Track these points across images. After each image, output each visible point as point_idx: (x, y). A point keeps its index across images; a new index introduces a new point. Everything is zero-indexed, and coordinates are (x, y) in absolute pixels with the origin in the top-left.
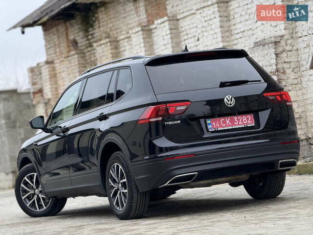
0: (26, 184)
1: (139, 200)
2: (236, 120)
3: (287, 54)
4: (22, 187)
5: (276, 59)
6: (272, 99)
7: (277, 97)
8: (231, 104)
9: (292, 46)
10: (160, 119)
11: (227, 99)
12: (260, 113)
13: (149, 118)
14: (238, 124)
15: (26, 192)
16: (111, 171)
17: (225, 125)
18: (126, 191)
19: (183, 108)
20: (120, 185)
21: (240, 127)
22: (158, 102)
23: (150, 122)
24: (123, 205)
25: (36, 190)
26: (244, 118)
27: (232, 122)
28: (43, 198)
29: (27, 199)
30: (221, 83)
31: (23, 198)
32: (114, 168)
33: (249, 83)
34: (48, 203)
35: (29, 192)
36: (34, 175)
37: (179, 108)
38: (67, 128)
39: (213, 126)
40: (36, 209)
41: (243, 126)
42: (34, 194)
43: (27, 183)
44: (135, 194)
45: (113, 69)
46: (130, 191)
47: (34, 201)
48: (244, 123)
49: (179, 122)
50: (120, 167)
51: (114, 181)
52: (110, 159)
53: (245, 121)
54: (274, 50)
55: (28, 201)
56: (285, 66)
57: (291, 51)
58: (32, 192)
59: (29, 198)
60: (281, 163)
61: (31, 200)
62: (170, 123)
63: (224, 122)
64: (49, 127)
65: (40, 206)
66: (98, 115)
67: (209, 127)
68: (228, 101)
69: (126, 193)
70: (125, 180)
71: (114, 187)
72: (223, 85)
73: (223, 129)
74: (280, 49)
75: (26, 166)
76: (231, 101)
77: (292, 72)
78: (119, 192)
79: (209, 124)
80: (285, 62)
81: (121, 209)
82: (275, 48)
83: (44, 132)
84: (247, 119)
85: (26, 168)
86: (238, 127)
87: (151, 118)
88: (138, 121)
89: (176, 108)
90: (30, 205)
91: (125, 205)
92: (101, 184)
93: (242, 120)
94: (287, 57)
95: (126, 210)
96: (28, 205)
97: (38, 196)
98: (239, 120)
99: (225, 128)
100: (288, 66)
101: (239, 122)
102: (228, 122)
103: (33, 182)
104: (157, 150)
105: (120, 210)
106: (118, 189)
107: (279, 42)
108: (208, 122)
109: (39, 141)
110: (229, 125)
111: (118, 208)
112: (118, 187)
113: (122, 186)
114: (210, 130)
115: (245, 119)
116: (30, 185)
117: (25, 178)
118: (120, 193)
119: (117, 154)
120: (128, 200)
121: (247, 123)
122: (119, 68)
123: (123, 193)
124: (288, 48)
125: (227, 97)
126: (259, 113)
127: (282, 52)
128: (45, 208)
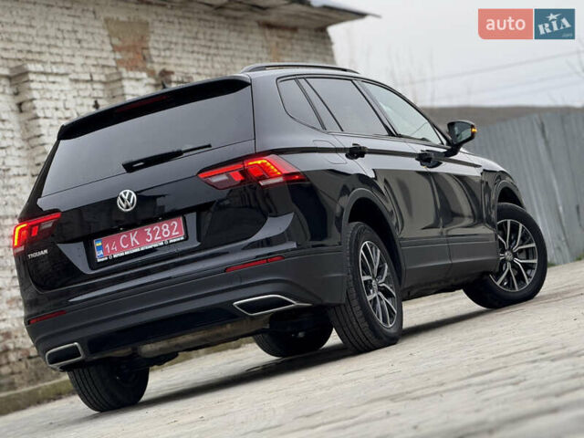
2: (148, 234)
10: (23, 248)
11: (121, 197)
14: (153, 241)
19: (49, 225)
21: (155, 246)
26: (165, 227)
27: (142, 238)
33: (185, 154)
39: (105, 251)
41: (162, 244)
48: (163, 238)
53: (166, 233)
63: (127, 241)
67: (99, 253)
68: (124, 201)
72: (130, 167)
73: (122, 254)
76: (129, 200)
79: (99, 248)
84: (171, 228)
86: (150, 247)
93: (161, 231)
98: (154, 233)
99: (127, 253)
101: (154, 236)
102: (133, 239)
110: (136, 246)
114: (99, 260)
115: (167, 230)
121: (171, 236)
125: (122, 193)
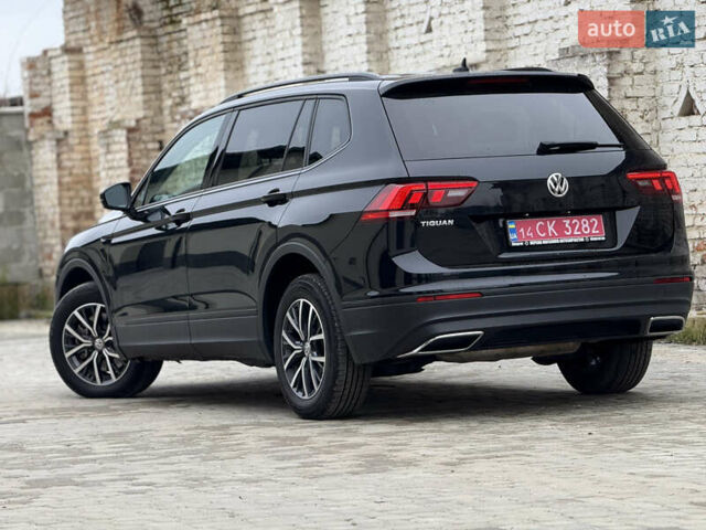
0: (76, 324)
1: (349, 379)
2: (567, 226)
3: (633, 80)
4: (67, 331)
5: (609, 90)
6: (645, 187)
7: (654, 182)
8: (559, 193)
9: (645, 63)
10: (413, 213)
11: (552, 179)
12: (619, 214)
13: (388, 210)
14: (572, 235)
15: (73, 342)
16: (288, 314)
17: (543, 235)
18: (323, 359)
19: (461, 193)
20: (308, 345)
21: (576, 240)
22: (409, 178)
23: (388, 218)
24: (311, 388)
25: (97, 340)
26: (585, 223)
27: (560, 229)
28: (111, 358)
29: (74, 358)
30: (541, 144)
31: (67, 355)
32: (297, 308)
34: (121, 369)
35: (81, 343)
36: (95, 307)
37: (452, 193)
38: (189, 214)
39: (520, 235)
40: (95, 380)
41: (582, 240)
42: (93, 348)
43: (80, 322)
44: (342, 367)
45: (304, 97)
46: (333, 361)
47: (91, 363)
48: (583, 234)
49: (451, 222)
50: (312, 307)
51: (294, 336)
52: (289, 288)
53: (586, 229)
54: (605, 70)
55: (77, 363)
56: (628, 105)
57: (641, 73)
58: (87, 343)
59: (80, 356)
60: (654, 321)
61: (84, 360)
62: (433, 223)
63: (544, 229)
64: (139, 209)
65: (104, 376)
66: (266, 194)
67: (512, 237)
68: (555, 185)
69: (322, 363)
70: (321, 336)
71: (293, 350)
72: (545, 149)
73: (539, 243)
74: (619, 69)
75: (78, 287)
76: (561, 185)
77: (640, 119)
78: (304, 360)
79: (513, 231)
80: (627, 98)
81: (306, 397)
82: (609, 65)
83: (127, 219)
84: (591, 225)
85: (79, 291)
86: (571, 241)
87: (393, 210)
88: (361, 213)
89: (446, 193)
90: (81, 372)
91: (316, 389)
92: (262, 338)
93: (581, 226)
94: (632, 86)
95: (319, 399)
96: (76, 371)
97: (100, 353)
98: (573, 226)
99: (545, 242)
100: (634, 106)
101: (573, 230)
102: (550, 228)
103: (91, 324)
104: (399, 279)
105: (304, 397)
106: (302, 355)
107: (618, 52)
108: (511, 226)
109: (114, 235)
110: (554, 237)
111: (300, 394)
112: (303, 349)
113: (313, 348)
114: (514, 244)
115: (587, 225)
116: (84, 327)
117: (76, 313)
118: (307, 362)
119: (307, 279)
120: (327, 378)
121: (591, 233)
122: (317, 97)
123: (314, 362)
124: (636, 67)
125: (553, 175)
126: (617, 213)
127: (622, 76)
128: (114, 379)
